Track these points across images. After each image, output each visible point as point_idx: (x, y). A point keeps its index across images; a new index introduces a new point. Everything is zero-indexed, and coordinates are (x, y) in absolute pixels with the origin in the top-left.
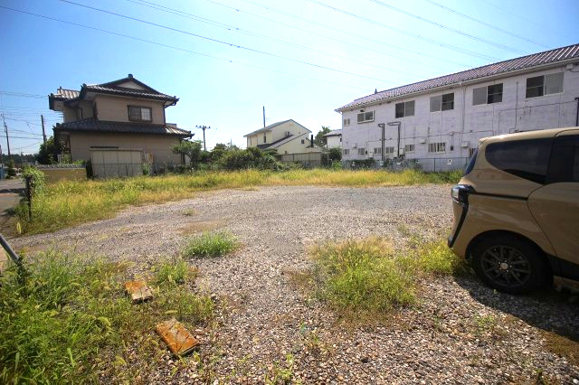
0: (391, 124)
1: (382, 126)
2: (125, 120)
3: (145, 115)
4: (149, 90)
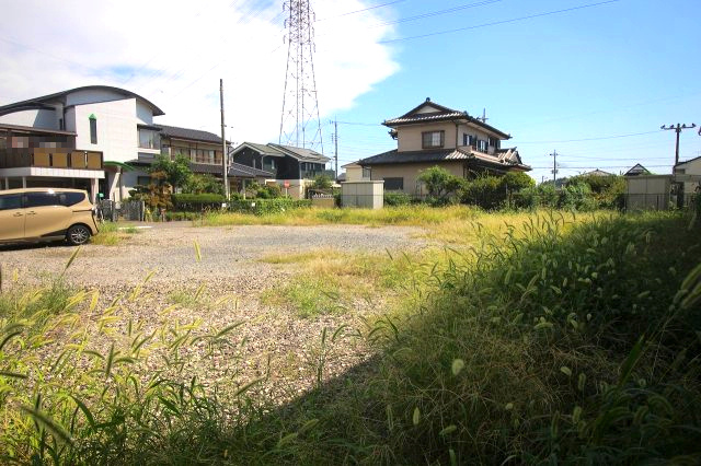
2: (419, 148)
3: (436, 140)
4: (445, 111)
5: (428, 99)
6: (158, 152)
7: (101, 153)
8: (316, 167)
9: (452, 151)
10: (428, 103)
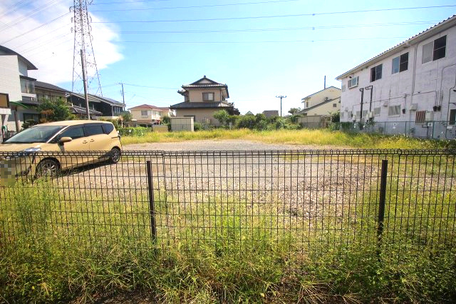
0: (367, 88)
1: (362, 91)
2: (201, 100)
3: (210, 97)
4: (214, 83)
5: (205, 76)
6: (34, 96)
7: (7, 95)
8: (119, 108)
9: (220, 103)
10: (205, 78)
